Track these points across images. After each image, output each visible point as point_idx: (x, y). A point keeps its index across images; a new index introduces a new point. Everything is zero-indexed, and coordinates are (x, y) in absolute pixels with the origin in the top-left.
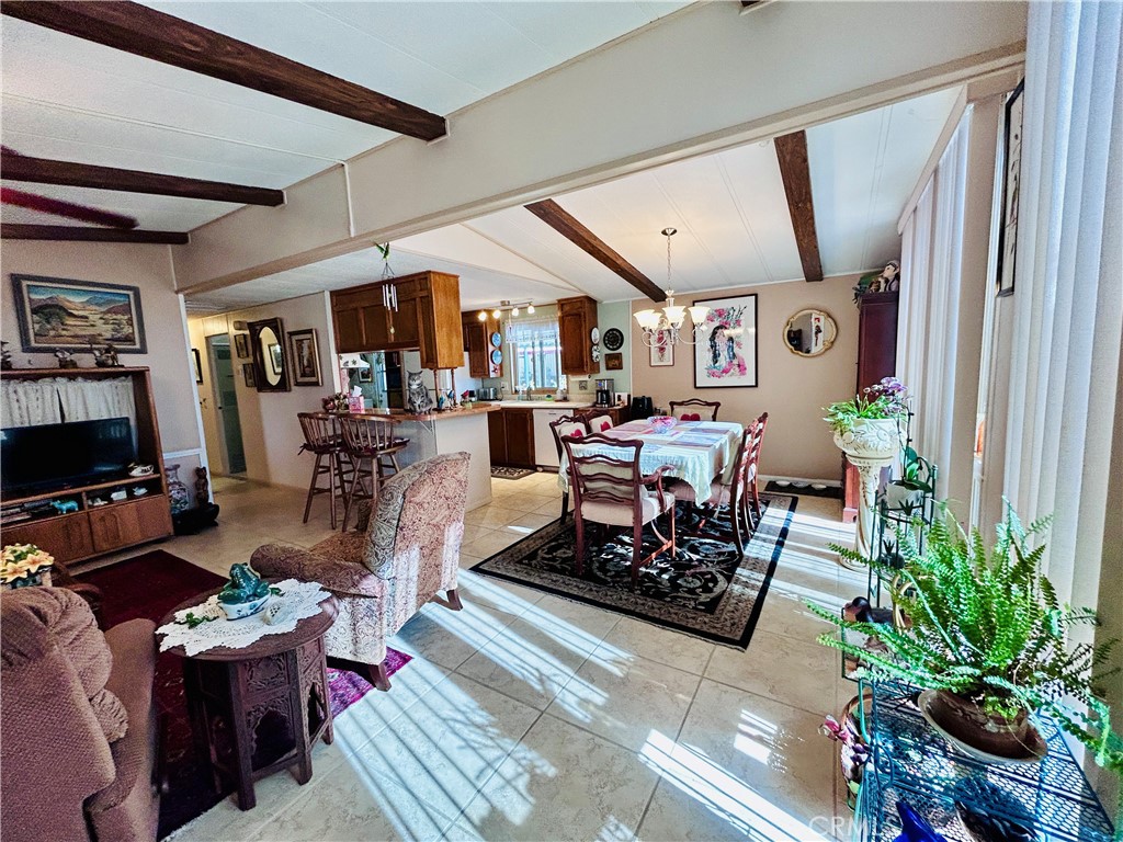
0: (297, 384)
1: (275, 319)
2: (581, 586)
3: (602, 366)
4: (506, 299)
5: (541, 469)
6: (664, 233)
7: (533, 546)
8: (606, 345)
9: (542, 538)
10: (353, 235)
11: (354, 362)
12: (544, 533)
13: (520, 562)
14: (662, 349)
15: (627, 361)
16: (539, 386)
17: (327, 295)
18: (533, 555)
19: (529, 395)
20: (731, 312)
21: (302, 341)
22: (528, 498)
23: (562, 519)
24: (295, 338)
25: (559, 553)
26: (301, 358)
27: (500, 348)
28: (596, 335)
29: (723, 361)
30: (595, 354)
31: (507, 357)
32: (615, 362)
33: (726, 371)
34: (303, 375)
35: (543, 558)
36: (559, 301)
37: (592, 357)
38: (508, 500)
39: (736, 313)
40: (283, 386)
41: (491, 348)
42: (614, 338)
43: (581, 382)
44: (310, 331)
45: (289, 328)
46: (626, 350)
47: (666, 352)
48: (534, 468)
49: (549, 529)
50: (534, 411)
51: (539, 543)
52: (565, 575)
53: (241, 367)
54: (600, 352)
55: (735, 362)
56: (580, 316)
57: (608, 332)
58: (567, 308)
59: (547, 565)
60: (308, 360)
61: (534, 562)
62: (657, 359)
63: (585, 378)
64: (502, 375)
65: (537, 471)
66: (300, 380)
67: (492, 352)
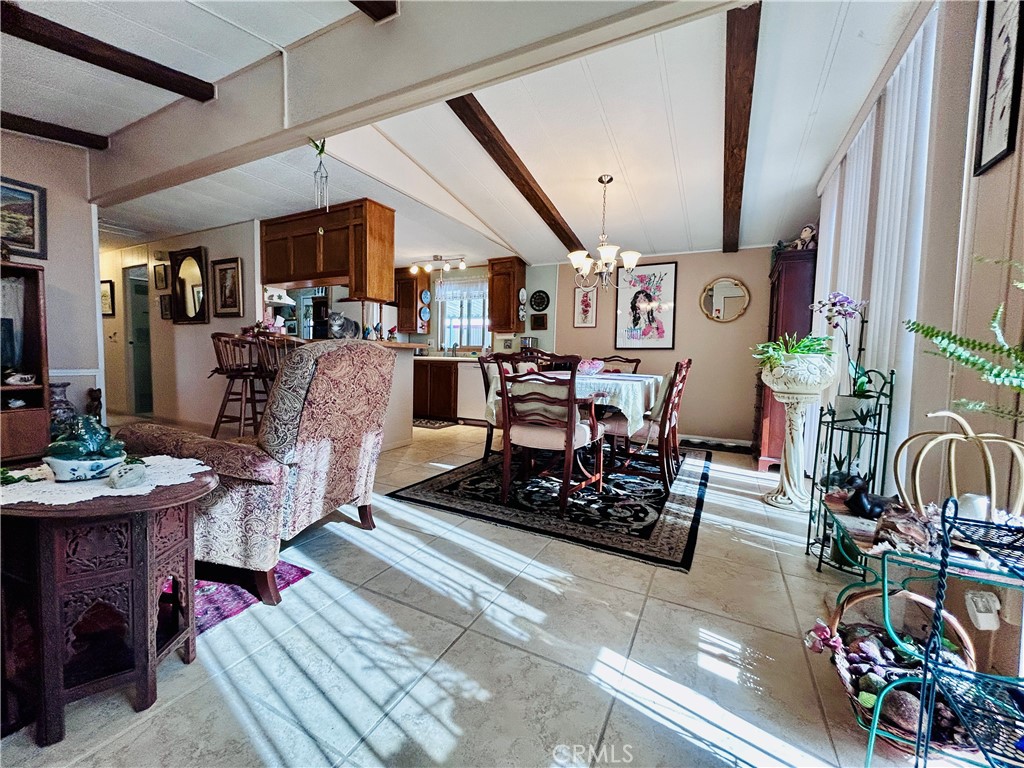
0: (217, 315)
1: (200, 248)
2: (507, 512)
3: (528, 326)
4: (439, 254)
5: (462, 422)
6: (601, 180)
7: (454, 478)
8: (532, 306)
9: (463, 473)
10: (286, 126)
11: (280, 297)
12: (465, 469)
13: (441, 491)
14: (585, 312)
15: (552, 322)
16: (464, 344)
17: (257, 224)
18: (455, 486)
19: (454, 351)
20: (653, 278)
21: (226, 270)
22: (450, 443)
23: (485, 459)
24: (218, 267)
25: (482, 485)
26: (223, 287)
27: (429, 306)
28: (524, 295)
29: (643, 323)
30: (521, 313)
31: (435, 313)
32: (540, 323)
33: (645, 333)
34: (223, 306)
35: (465, 489)
36: (490, 261)
37: (519, 315)
38: (427, 443)
39: (657, 279)
40: (201, 318)
41: (420, 305)
42: (541, 300)
43: (506, 341)
44: (235, 260)
45: (213, 256)
46: (551, 312)
47: (589, 314)
48: (455, 421)
49: (472, 466)
50: (459, 364)
51: (460, 477)
52: (488, 502)
53: (158, 299)
54: (526, 313)
55: (654, 325)
56: (509, 274)
57: (535, 293)
58: (496, 268)
59: (469, 494)
60: (231, 291)
61: (455, 492)
62: (580, 320)
63: (510, 336)
64: (429, 332)
65: (458, 424)
66: (220, 310)
67: (421, 309)
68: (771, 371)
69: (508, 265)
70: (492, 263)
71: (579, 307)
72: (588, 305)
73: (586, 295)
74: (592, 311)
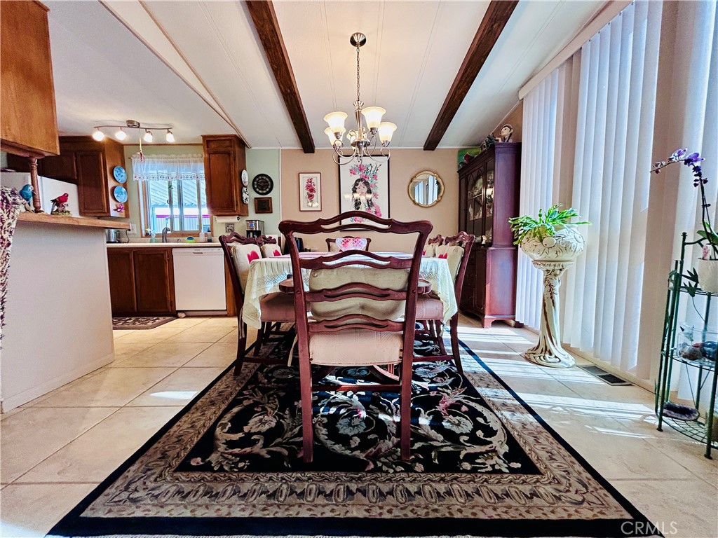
2: (329, 487)
3: (251, 208)
4: (136, 119)
5: (183, 315)
6: (352, 40)
7: (203, 421)
8: (255, 189)
9: (213, 403)
12: (213, 394)
13: (185, 467)
14: (311, 196)
15: (276, 205)
16: (177, 228)
18: (206, 444)
19: (164, 236)
20: (370, 168)
22: (170, 348)
25: (253, 425)
27: (125, 185)
28: (246, 177)
29: (363, 208)
30: (245, 196)
31: (134, 196)
32: (264, 206)
35: (231, 444)
36: (204, 137)
37: (242, 197)
38: (139, 356)
39: (373, 169)
41: (111, 184)
42: (263, 183)
43: (228, 225)
46: (275, 195)
47: (315, 198)
48: (174, 315)
49: (220, 386)
50: (174, 250)
51: (212, 413)
52: (286, 470)
54: (250, 195)
55: (373, 210)
56: (229, 154)
57: (257, 176)
58: (213, 145)
59: (243, 457)
61: (213, 458)
62: (306, 204)
63: (233, 220)
64: (127, 216)
65: (178, 317)
67: (113, 189)
68: (541, 241)
69: (228, 143)
70: (208, 141)
71: (304, 192)
72: (312, 190)
73: (310, 181)
74: (317, 195)
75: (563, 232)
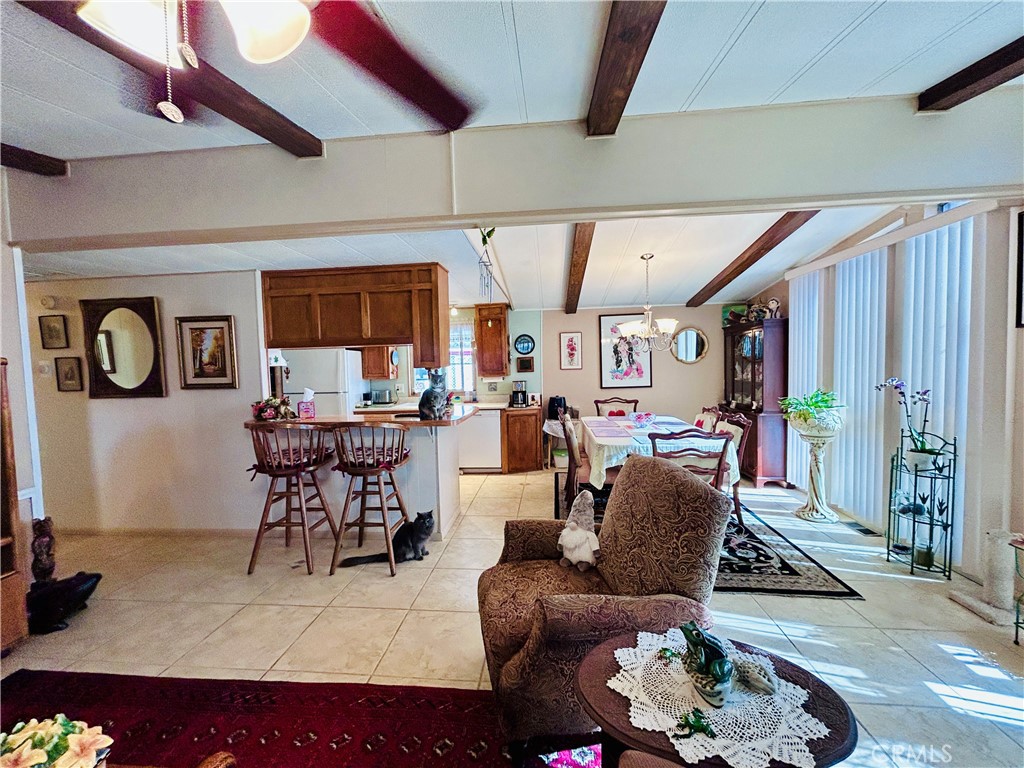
0: (186, 387)
1: (152, 298)
3: (513, 367)
6: (642, 257)
8: (517, 349)
10: (455, 213)
14: (571, 355)
15: (538, 364)
17: (258, 274)
21: (202, 330)
24: (187, 326)
26: (197, 351)
29: (624, 365)
32: (526, 365)
33: (626, 374)
34: (200, 374)
36: (477, 306)
37: (509, 359)
40: (150, 390)
41: (390, 349)
42: (525, 343)
43: (491, 384)
44: (227, 319)
46: (537, 354)
47: (575, 357)
53: (48, 363)
54: (513, 356)
55: (634, 367)
56: (500, 321)
57: (520, 337)
58: (484, 313)
62: (567, 363)
63: (497, 379)
64: (397, 376)
66: (191, 380)
67: (392, 353)
69: (498, 311)
70: (479, 308)
71: (565, 351)
72: (573, 349)
73: (571, 340)
74: (577, 354)
75: (823, 414)
